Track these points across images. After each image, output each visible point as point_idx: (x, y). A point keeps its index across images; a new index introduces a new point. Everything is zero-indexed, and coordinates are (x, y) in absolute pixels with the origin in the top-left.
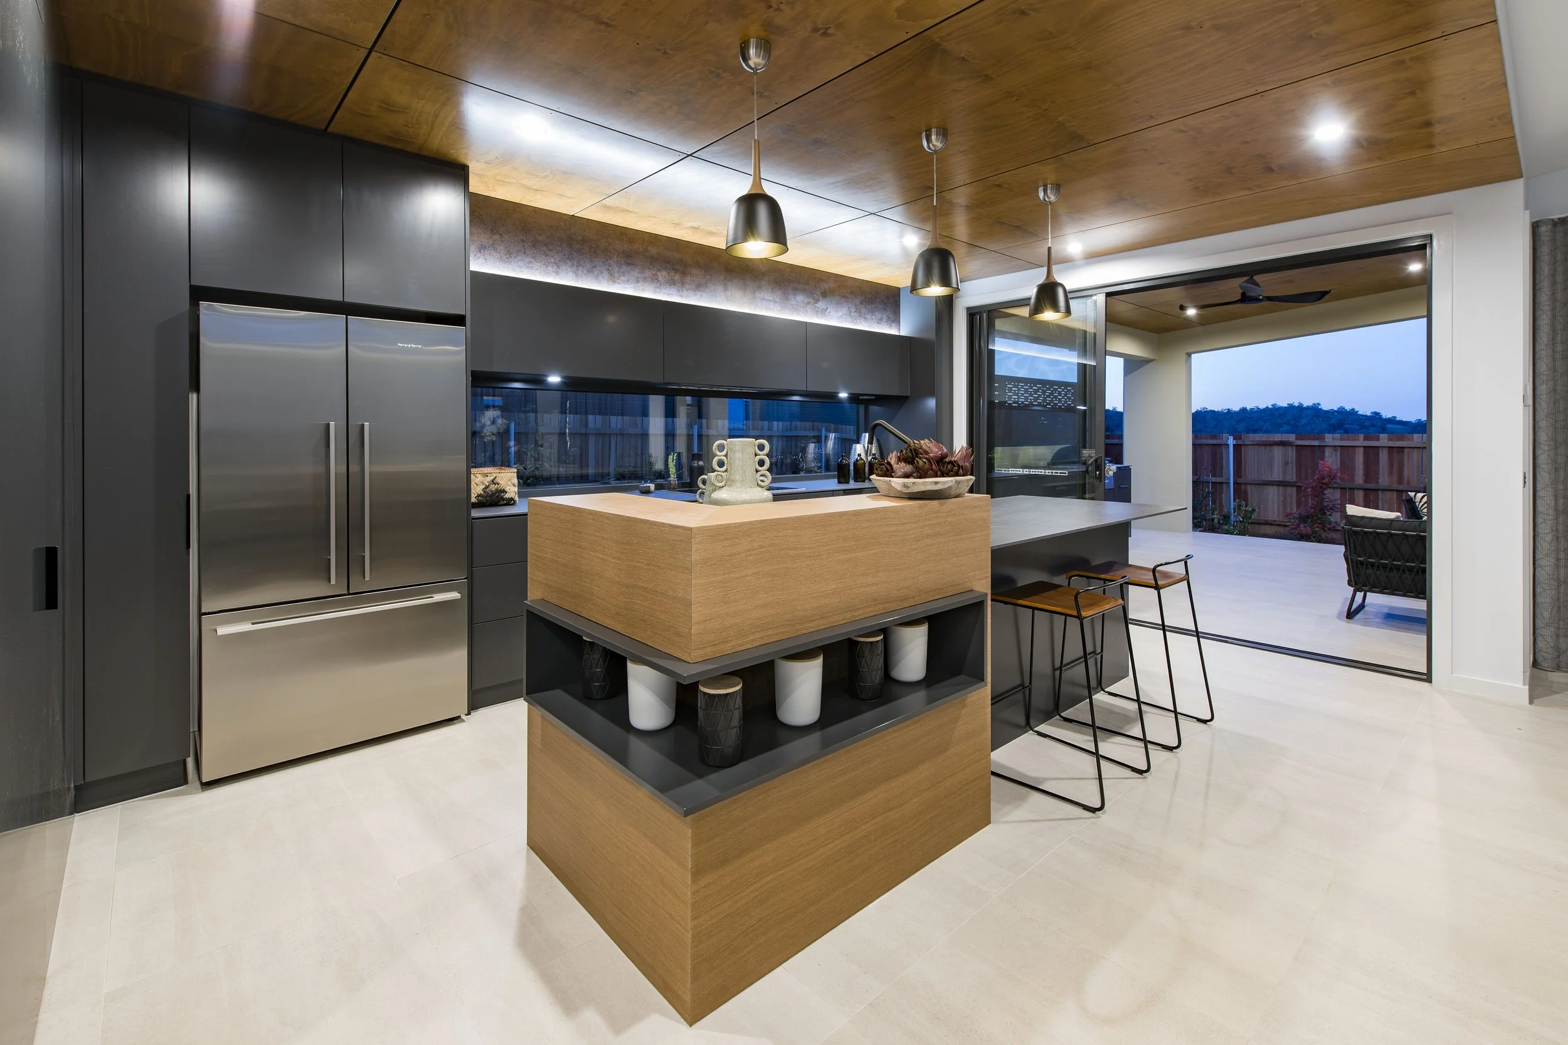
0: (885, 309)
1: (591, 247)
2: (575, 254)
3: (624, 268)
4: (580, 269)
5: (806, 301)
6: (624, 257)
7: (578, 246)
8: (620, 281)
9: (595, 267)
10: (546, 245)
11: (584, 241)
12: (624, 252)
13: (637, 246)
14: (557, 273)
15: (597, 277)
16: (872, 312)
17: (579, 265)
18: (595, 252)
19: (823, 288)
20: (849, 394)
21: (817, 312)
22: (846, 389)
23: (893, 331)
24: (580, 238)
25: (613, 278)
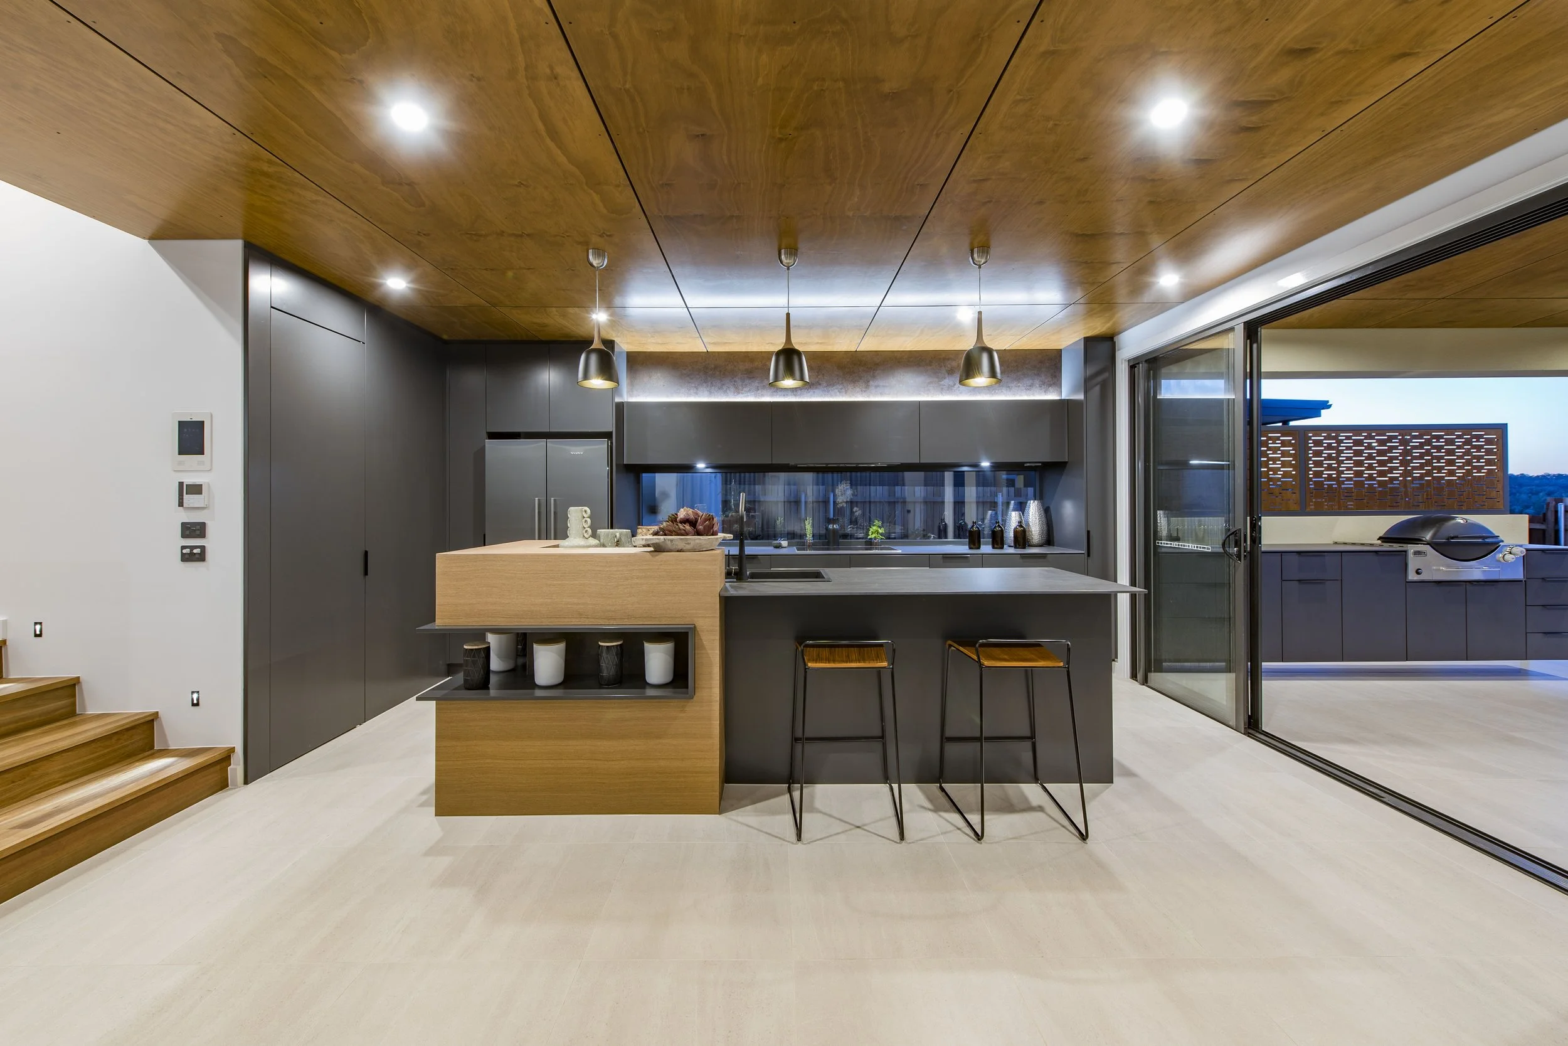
0: (1038, 375)
1: (720, 371)
2: (709, 379)
3: (747, 382)
4: (713, 387)
5: (928, 381)
6: (746, 374)
7: (711, 372)
8: (743, 392)
9: (724, 384)
10: (688, 376)
11: (716, 368)
12: (746, 370)
13: (756, 363)
14: (697, 393)
15: (725, 392)
16: (1018, 379)
17: (712, 385)
18: (724, 374)
19: (949, 366)
20: (992, 463)
21: (942, 390)
22: (988, 458)
23: (1051, 396)
24: (713, 366)
25: (738, 391)
